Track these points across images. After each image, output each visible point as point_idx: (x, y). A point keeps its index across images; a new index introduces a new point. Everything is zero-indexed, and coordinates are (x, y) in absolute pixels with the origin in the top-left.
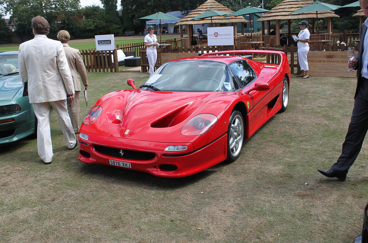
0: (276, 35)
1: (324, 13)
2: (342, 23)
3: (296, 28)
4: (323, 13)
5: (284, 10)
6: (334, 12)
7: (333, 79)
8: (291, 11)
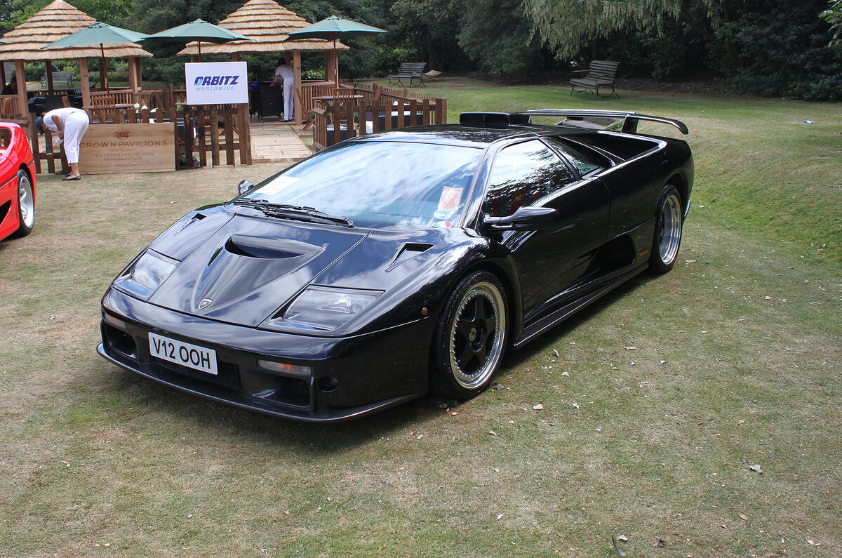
0: (17, 94)
1: (120, 48)
2: (170, 69)
3: (74, 80)
4: (117, 48)
5: (32, 38)
6: (140, 46)
7: (131, 178)
8: (48, 40)
